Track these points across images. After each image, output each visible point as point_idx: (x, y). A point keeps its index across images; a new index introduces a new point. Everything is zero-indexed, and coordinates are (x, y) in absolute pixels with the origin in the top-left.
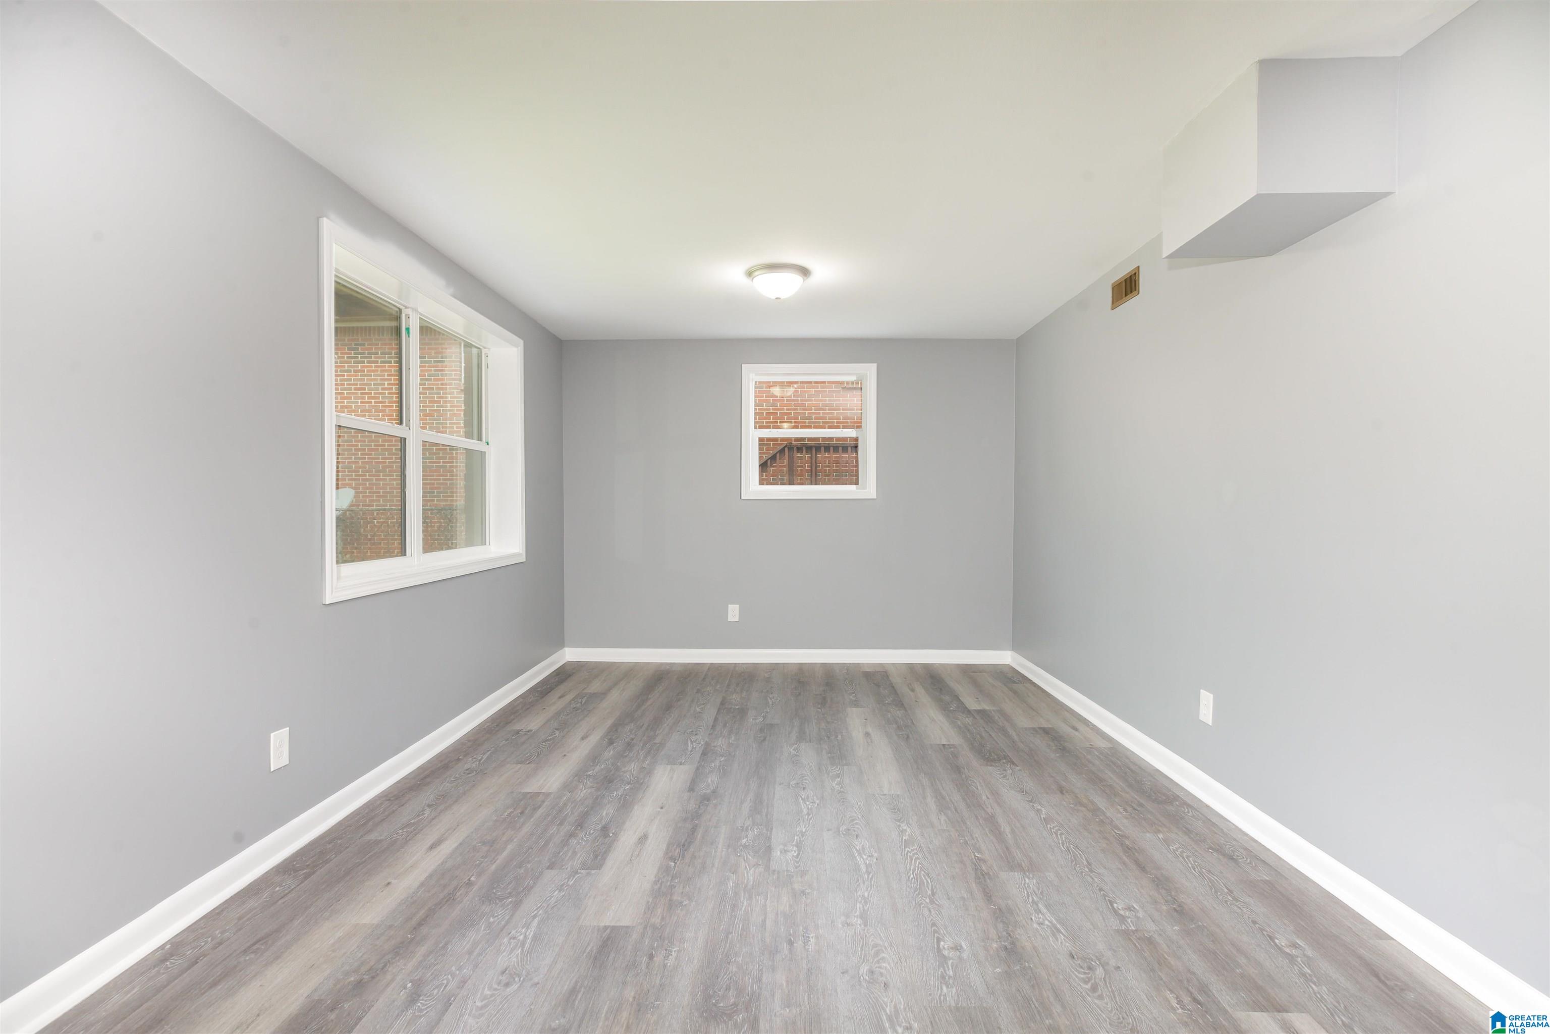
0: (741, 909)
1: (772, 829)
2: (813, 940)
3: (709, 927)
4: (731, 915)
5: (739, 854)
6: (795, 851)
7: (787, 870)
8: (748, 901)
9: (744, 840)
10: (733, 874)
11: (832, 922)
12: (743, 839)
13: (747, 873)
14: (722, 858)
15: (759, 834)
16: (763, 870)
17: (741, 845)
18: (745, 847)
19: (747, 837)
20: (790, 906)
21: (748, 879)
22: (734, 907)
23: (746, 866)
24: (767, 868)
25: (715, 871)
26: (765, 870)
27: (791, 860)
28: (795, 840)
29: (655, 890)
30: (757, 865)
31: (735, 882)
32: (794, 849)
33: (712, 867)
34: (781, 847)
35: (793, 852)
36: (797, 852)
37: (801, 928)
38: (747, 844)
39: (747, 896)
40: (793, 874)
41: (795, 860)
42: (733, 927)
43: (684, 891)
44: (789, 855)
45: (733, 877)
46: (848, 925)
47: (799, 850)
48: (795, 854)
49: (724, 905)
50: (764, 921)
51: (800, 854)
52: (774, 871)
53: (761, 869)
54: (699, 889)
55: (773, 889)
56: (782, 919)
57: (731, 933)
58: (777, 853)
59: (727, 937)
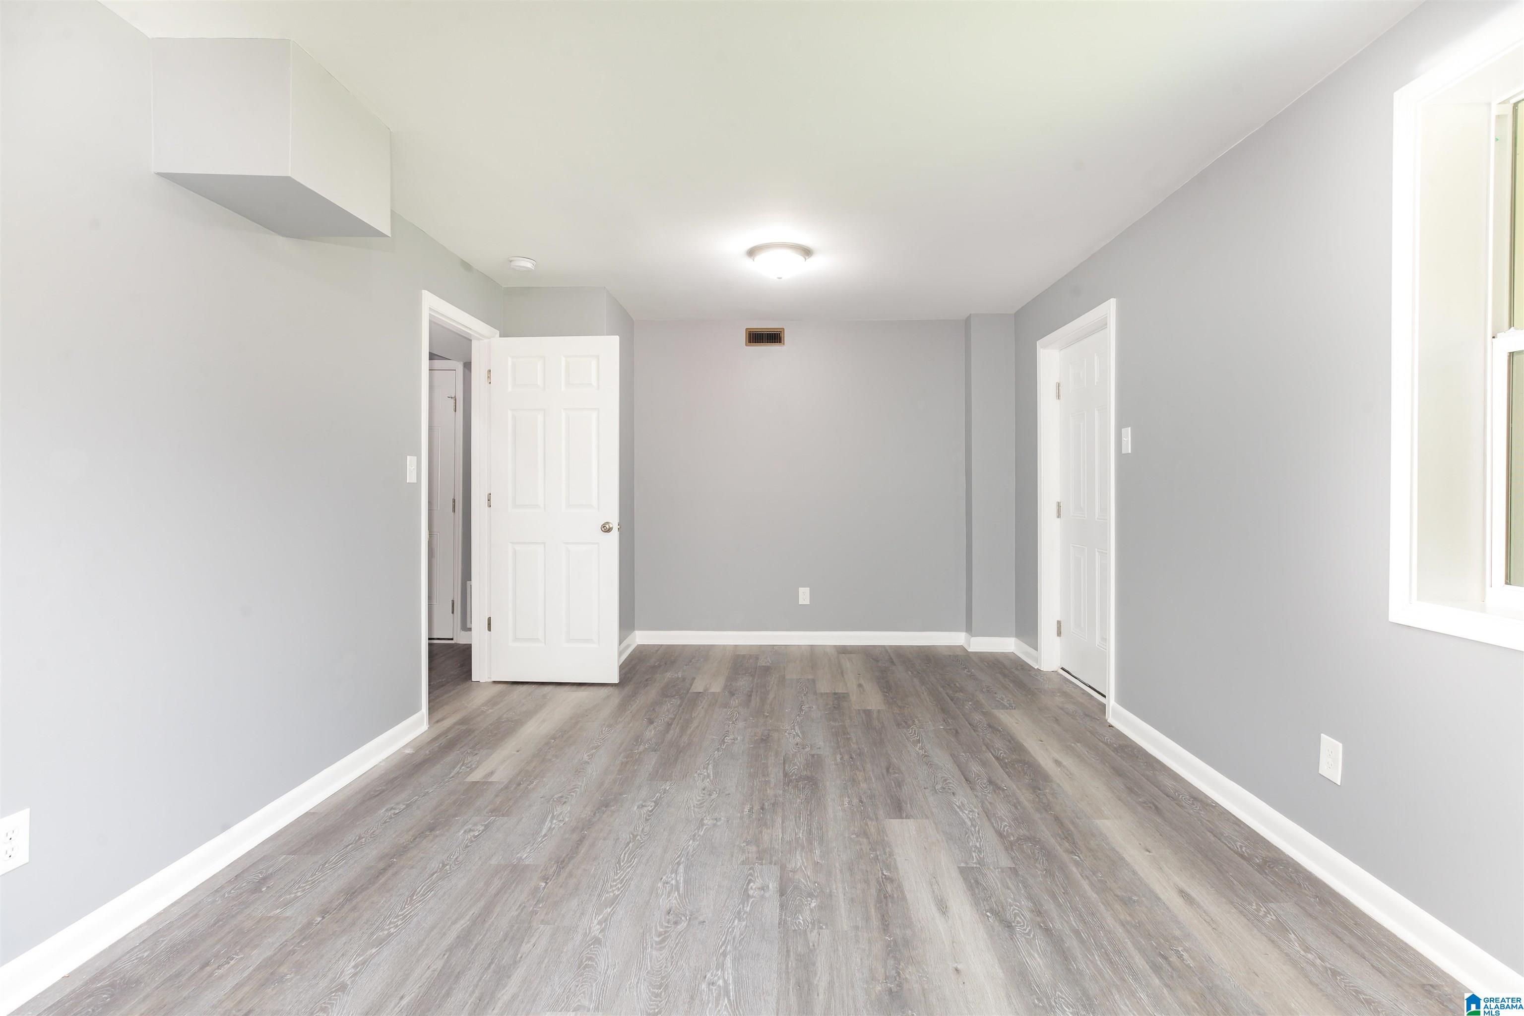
0: (804, 831)
1: (780, 924)
2: (746, 810)
3: (827, 819)
4: (811, 826)
5: (816, 884)
6: (751, 888)
7: (762, 865)
8: (798, 836)
9: (813, 905)
10: (818, 862)
11: (728, 821)
12: (815, 907)
13: (803, 862)
14: (835, 881)
15: (796, 914)
16: (788, 866)
17: (816, 897)
18: (810, 895)
19: (811, 910)
20: (761, 832)
21: (801, 857)
22: (810, 832)
23: (806, 870)
24: (783, 868)
25: (837, 865)
26: (786, 865)
27: (758, 877)
28: (750, 905)
29: (888, 847)
30: (794, 871)
31: (814, 854)
32: (752, 892)
33: (842, 870)
34: (767, 895)
35: (754, 887)
36: (750, 887)
37: (754, 817)
38: (809, 899)
39: (800, 841)
40: (757, 861)
41: (752, 877)
42: (808, 819)
43: (860, 847)
44: (758, 883)
45: (817, 858)
46: (716, 819)
47: (746, 890)
48: (752, 884)
49: (818, 833)
50: (783, 822)
51: (745, 884)
52: (775, 864)
53: (790, 866)
54: (846, 848)
55: (777, 847)
56: (769, 823)
57: (808, 815)
58: (773, 886)
59: (811, 813)
